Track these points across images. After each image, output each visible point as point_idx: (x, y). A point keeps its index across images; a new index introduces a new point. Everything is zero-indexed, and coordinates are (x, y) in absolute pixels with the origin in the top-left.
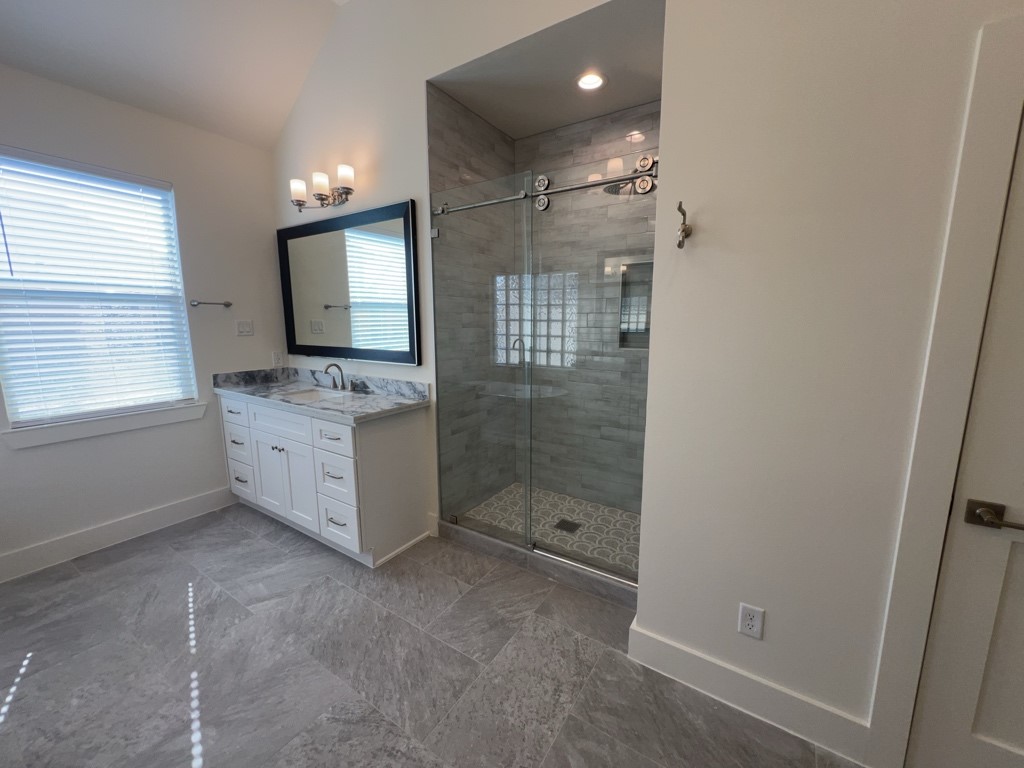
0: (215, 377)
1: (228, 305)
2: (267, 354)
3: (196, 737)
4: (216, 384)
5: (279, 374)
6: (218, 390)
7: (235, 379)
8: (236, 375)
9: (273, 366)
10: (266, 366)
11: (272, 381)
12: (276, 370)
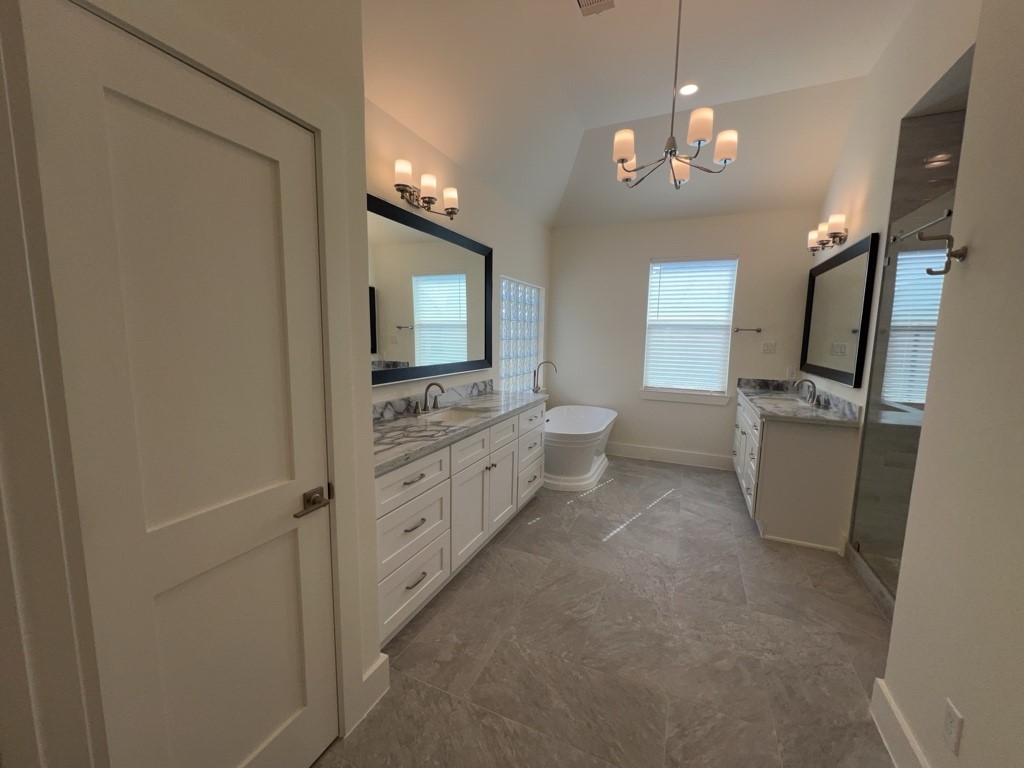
0: (740, 380)
1: (759, 331)
2: (782, 368)
3: (622, 527)
4: (739, 385)
5: (789, 387)
6: (738, 390)
7: (753, 384)
8: (755, 381)
9: (786, 379)
10: (780, 378)
11: (783, 390)
12: (788, 382)
